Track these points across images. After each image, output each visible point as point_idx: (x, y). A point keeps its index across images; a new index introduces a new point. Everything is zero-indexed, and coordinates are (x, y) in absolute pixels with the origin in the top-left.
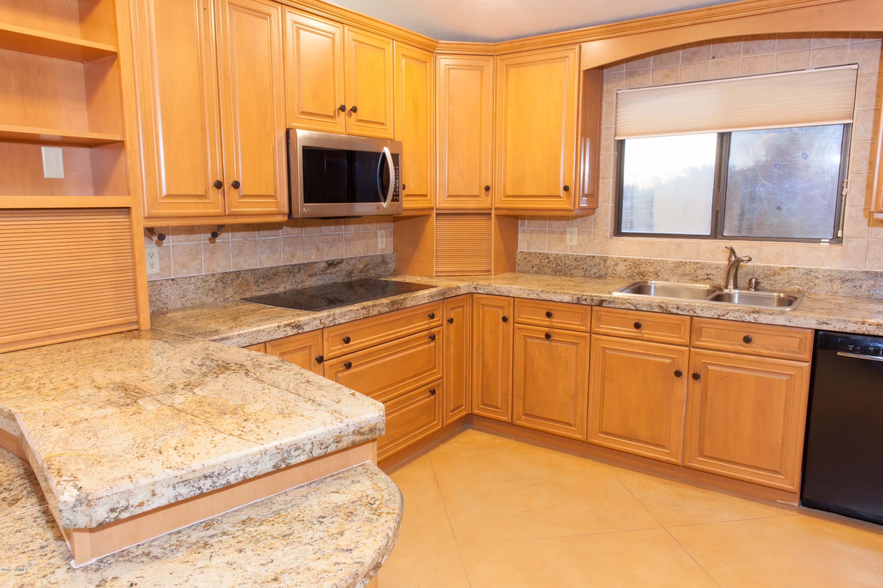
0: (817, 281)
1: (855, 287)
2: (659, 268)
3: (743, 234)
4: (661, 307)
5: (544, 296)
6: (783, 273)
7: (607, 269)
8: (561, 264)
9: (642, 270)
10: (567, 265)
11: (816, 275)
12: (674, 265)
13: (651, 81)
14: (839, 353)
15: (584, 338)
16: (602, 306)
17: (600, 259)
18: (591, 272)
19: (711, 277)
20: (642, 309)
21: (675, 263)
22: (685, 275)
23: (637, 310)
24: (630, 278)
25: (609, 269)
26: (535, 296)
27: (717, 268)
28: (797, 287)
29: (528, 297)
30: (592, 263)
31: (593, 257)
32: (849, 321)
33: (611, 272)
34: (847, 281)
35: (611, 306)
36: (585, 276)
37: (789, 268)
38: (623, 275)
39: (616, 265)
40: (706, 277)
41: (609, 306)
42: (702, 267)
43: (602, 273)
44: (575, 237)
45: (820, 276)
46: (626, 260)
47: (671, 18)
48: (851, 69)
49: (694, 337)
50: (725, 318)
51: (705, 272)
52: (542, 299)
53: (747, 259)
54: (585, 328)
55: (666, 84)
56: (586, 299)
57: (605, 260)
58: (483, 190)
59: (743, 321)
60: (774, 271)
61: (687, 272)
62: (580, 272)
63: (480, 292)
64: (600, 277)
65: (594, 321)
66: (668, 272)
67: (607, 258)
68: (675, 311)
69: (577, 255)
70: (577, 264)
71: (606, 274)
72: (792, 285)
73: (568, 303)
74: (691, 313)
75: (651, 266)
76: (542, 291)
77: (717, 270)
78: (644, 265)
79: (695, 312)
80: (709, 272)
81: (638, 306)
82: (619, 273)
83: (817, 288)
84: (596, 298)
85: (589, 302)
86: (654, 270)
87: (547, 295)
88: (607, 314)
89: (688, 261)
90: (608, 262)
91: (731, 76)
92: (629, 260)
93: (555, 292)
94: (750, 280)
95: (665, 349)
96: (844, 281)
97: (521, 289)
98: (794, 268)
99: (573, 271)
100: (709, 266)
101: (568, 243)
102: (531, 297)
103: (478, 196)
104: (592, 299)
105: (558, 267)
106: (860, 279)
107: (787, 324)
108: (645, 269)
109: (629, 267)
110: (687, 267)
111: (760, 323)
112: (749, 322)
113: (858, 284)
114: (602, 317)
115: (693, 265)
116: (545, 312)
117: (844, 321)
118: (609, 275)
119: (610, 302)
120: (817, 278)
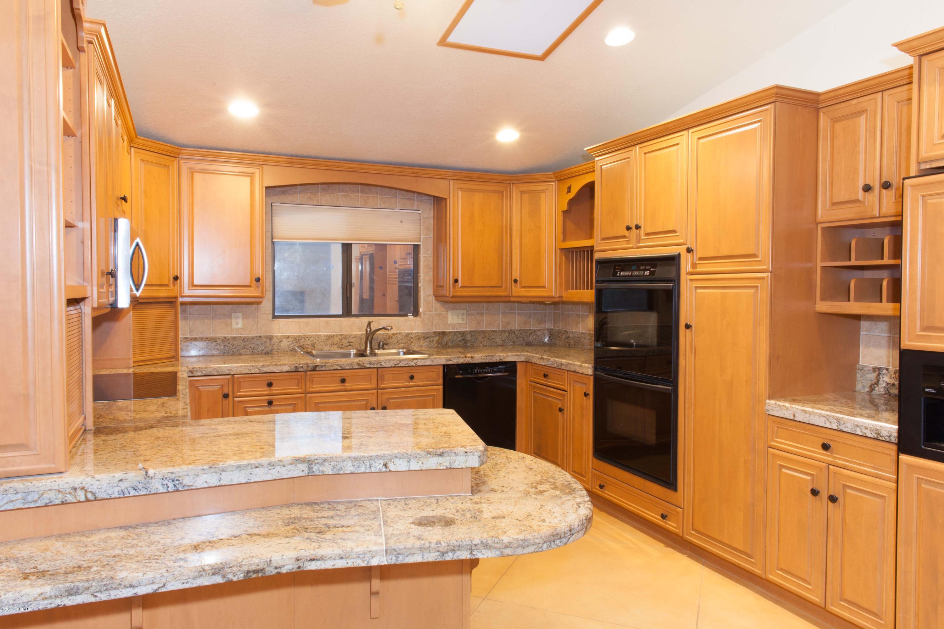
0: (412, 340)
1: (430, 341)
2: (315, 341)
3: (364, 313)
4: (359, 364)
5: (265, 369)
6: (394, 337)
7: (273, 346)
8: (229, 345)
9: (302, 344)
10: (235, 346)
11: (411, 336)
12: (326, 338)
13: (299, 200)
14: (456, 377)
15: (301, 398)
16: (316, 371)
17: (267, 338)
18: (258, 350)
19: (352, 344)
20: (346, 368)
21: (327, 336)
22: (334, 344)
23: (343, 369)
24: (293, 351)
25: (275, 346)
26: (257, 371)
27: (355, 337)
28: (402, 345)
29: (250, 372)
30: (259, 342)
31: (260, 337)
32: (460, 357)
33: (276, 348)
34: (426, 338)
35: (323, 369)
36: (253, 354)
37: (397, 333)
38: (287, 349)
39: (280, 342)
40: (348, 344)
41: (321, 369)
42: (345, 337)
43: (269, 349)
44: (240, 321)
45: (413, 337)
46: (288, 337)
47: (334, 164)
48: (418, 213)
49: (379, 382)
50: (399, 366)
51: (347, 341)
52: (263, 372)
53: (390, 328)
54: (301, 390)
55: (311, 204)
56: (302, 367)
57: (270, 338)
58: (172, 280)
59: (409, 366)
60: (389, 336)
61: (335, 342)
62: (248, 351)
63: (196, 375)
64: (267, 353)
65: (308, 383)
66: (322, 344)
67: (273, 337)
68: (368, 366)
69: (245, 337)
70: (245, 344)
71: (272, 350)
72: (399, 344)
73: (287, 372)
74: (379, 366)
75: (309, 340)
76: (263, 366)
77: (355, 338)
78: (303, 340)
79: (381, 365)
80: (350, 341)
81: (343, 366)
82: (283, 348)
83: (412, 344)
84: (310, 365)
85: (305, 368)
86: (311, 343)
87: (267, 368)
88: (318, 376)
89: (335, 333)
90: (274, 340)
91: (353, 206)
92: (291, 337)
93: (275, 365)
94: (379, 343)
95: (362, 394)
96: (425, 338)
97: (242, 366)
98: (400, 333)
99: (241, 351)
100: (350, 336)
101: (234, 326)
102: (253, 371)
103: (167, 285)
104: (308, 366)
105: (226, 348)
106: (432, 337)
107: (432, 364)
108: (304, 343)
109: (291, 342)
110: (335, 338)
111: (418, 366)
112: (413, 366)
113: (432, 339)
114: (315, 379)
115: (339, 337)
116: (266, 383)
117: (458, 357)
118: (274, 350)
119: (322, 366)
120: (412, 338)
